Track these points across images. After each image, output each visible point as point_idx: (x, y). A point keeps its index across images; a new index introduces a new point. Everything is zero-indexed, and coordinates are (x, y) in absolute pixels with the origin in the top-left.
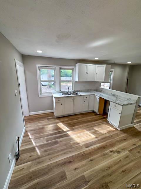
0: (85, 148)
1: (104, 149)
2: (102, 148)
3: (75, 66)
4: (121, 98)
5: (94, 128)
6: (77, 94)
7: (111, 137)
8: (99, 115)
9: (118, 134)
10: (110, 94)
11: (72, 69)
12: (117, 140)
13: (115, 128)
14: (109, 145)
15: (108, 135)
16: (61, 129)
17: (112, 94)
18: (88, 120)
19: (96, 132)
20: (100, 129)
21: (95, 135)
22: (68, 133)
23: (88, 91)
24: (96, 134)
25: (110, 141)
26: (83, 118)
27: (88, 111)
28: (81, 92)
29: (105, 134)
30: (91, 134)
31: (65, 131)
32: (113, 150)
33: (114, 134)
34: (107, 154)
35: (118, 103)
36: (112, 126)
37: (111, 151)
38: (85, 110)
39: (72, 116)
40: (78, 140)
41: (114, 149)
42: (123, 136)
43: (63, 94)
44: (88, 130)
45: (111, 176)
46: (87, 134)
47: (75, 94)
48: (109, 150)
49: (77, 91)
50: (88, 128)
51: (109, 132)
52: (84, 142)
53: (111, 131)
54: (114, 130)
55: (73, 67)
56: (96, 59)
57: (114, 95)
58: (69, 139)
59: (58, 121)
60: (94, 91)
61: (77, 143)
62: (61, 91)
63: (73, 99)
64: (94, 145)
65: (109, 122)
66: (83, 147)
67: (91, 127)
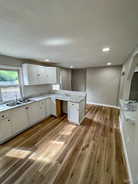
0: (60, 164)
1: (77, 151)
2: (75, 151)
3: (21, 67)
4: (74, 97)
5: (59, 134)
6: (29, 101)
7: (76, 135)
8: (58, 117)
9: (80, 129)
10: (64, 95)
11: (18, 71)
12: (82, 135)
13: (76, 125)
14: (79, 144)
15: (73, 134)
16: (17, 159)
17: (65, 94)
18: (49, 127)
19: (62, 137)
20: (64, 132)
21: (63, 142)
22: (30, 158)
23: (41, 95)
24: (63, 139)
25: (78, 139)
26: (43, 127)
27: (46, 117)
28: (34, 97)
29: (71, 134)
30: (59, 143)
31: (25, 158)
32: (83, 147)
33: (78, 131)
34: (81, 155)
35: (75, 101)
36: (73, 124)
37: (83, 149)
38: (43, 117)
39: (28, 131)
40: (47, 160)
41: (84, 145)
42: (84, 129)
43: (7, 105)
44: (54, 140)
45: (93, 176)
46: (55, 144)
47: (26, 101)
48: (81, 149)
49: (29, 98)
50: (53, 136)
51: (73, 130)
52: (55, 157)
53: (74, 129)
54: (76, 126)
55: (19, 68)
56: (47, 60)
57: (68, 95)
58: (35, 166)
59: (6, 148)
60: (48, 94)
61: (49, 165)
62: (4, 101)
63: (26, 109)
64: (67, 153)
65: (70, 121)
66: (57, 164)
67: (56, 133)
